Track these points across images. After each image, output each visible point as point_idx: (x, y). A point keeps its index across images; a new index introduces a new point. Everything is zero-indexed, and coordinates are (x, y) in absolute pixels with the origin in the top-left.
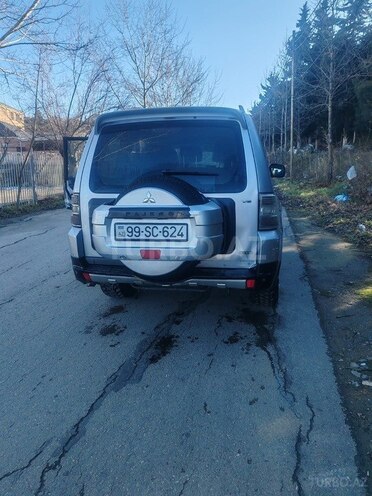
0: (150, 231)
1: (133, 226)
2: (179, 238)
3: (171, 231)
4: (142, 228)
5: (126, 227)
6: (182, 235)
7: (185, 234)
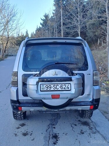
0: (56, 87)
1: (48, 85)
2: (68, 89)
3: (64, 87)
4: (52, 86)
5: (45, 85)
6: (68, 88)
7: (70, 88)
